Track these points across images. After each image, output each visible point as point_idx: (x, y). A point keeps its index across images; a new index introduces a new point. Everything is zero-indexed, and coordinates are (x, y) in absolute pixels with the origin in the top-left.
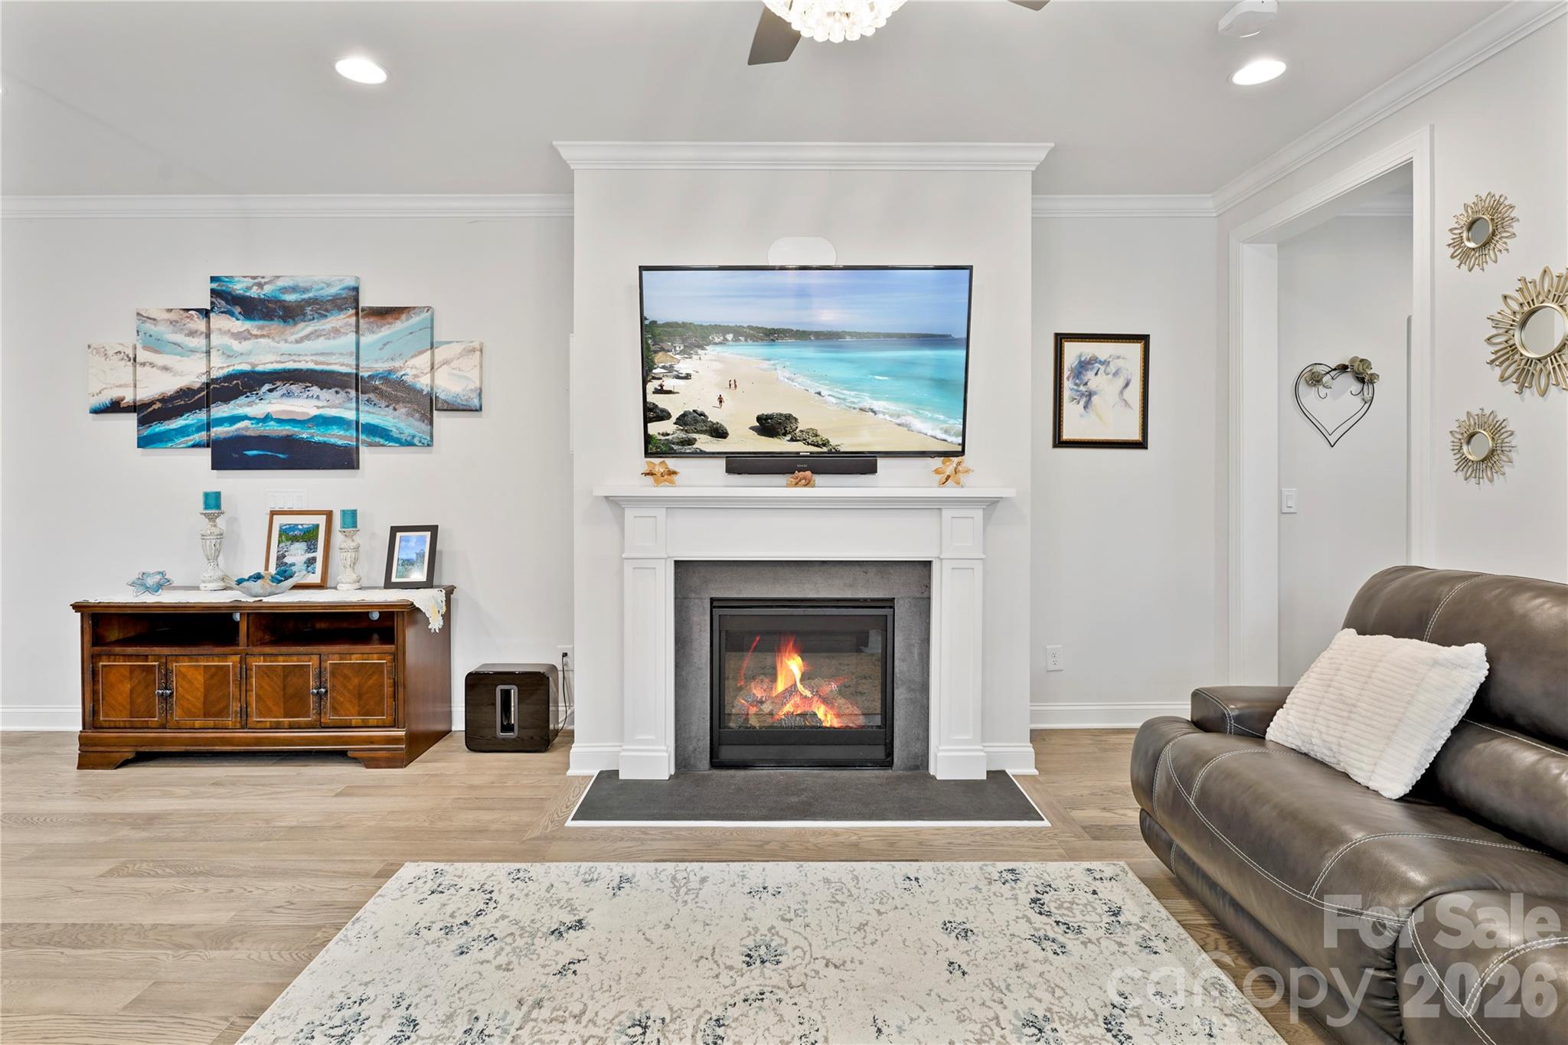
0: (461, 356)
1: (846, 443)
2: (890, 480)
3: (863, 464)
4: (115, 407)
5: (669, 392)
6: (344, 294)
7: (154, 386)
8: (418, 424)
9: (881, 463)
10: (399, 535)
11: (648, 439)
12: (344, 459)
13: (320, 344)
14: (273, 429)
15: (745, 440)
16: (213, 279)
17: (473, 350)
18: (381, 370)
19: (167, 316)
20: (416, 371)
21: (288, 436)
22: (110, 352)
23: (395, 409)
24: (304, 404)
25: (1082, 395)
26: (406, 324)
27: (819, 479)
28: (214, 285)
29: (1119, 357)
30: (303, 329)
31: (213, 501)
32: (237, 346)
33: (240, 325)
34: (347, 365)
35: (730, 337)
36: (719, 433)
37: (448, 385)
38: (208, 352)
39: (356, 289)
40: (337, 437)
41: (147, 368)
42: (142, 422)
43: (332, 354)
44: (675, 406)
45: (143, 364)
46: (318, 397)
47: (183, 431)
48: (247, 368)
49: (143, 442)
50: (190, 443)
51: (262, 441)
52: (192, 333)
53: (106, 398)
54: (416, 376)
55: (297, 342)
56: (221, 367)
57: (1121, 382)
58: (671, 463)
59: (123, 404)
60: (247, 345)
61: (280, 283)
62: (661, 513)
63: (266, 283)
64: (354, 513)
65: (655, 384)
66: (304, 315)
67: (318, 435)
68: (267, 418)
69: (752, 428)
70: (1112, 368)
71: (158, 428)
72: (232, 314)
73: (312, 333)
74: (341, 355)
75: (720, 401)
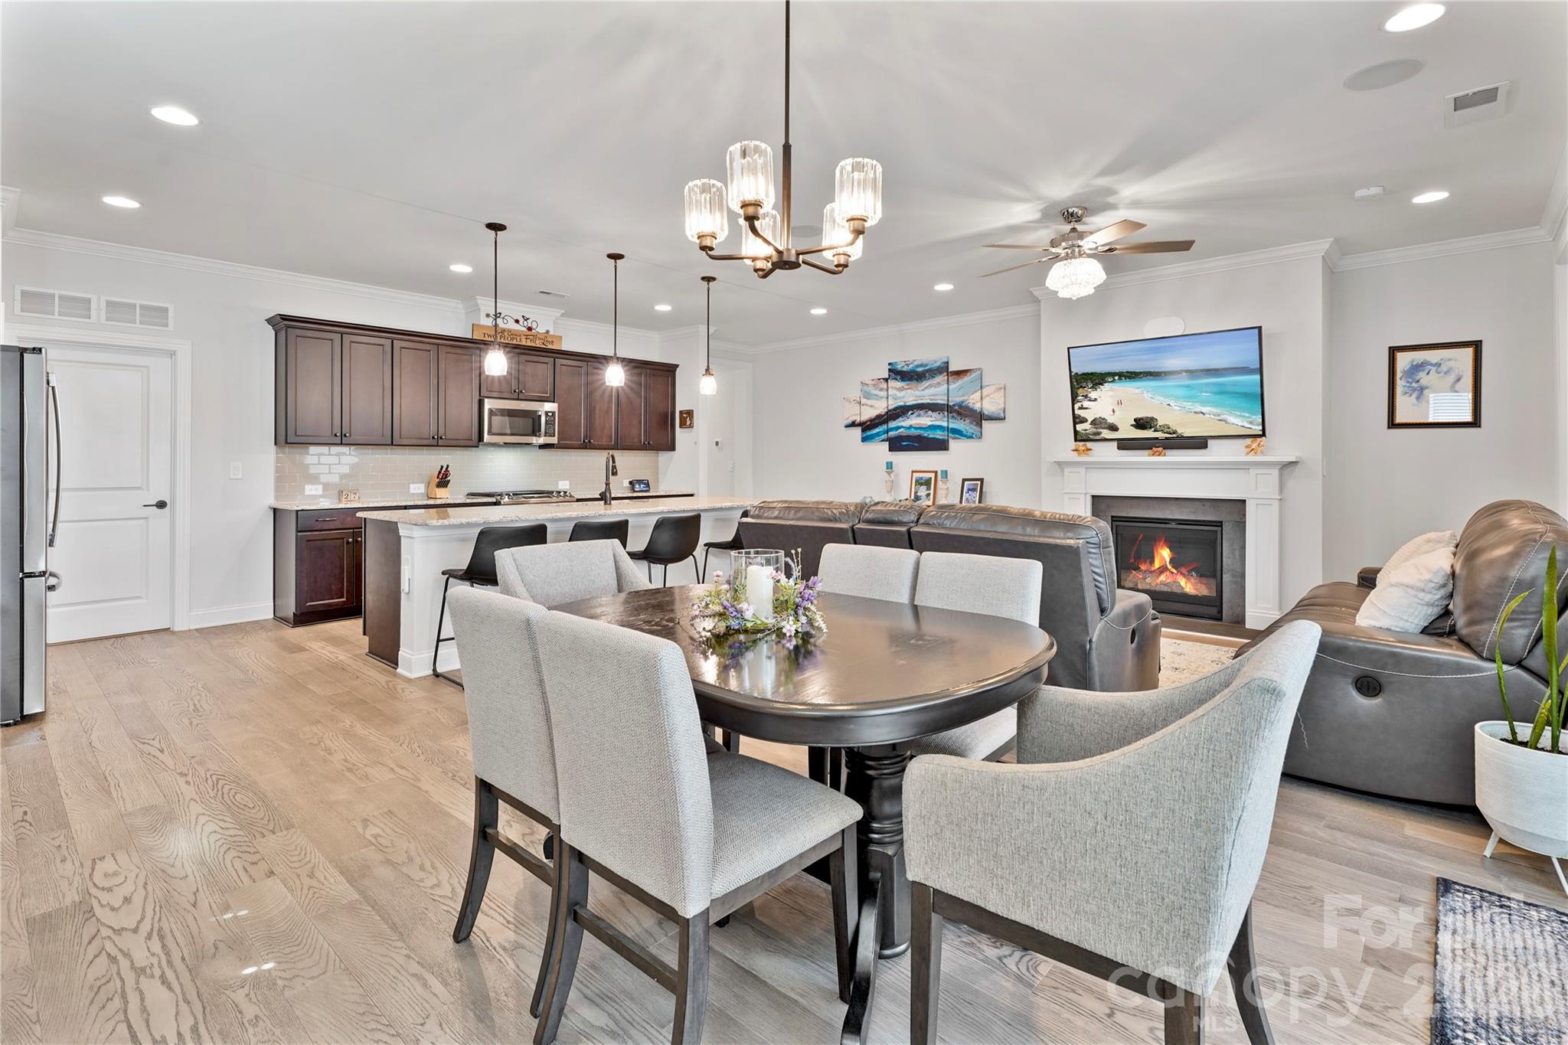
0: (995, 392)
1: (1187, 432)
2: (1217, 452)
3: (1199, 443)
4: (853, 424)
5: (1086, 408)
6: (942, 365)
7: (868, 414)
8: (975, 427)
9: (1210, 442)
10: (966, 482)
11: (1076, 432)
12: (941, 446)
13: (932, 391)
14: (913, 432)
15: (1128, 432)
16: (890, 364)
17: (1001, 389)
18: (958, 401)
19: (872, 382)
20: (974, 401)
21: (919, 435)
22: (851, 400)
23: (965, 420)
24: (925, 420)
25: (1414, 390)
26: (970, 378)
27: (1168, 452)
28: (890, 367)
29: (1450, 360)
30: (925, 384)
31: (889, 466)
32: (899, 394)
33: (899, 384)
35: (1117, 378)
36: (1113, 428)
37: (989, 407)
38: (888, 398)
39: (948, 363)
40: (939, 435)
41: (865, 406)
42: (863, 431)
43: (937, 395)
44: (1089, 415)
45: (863, 405)
46: (931, 416)
47: (878, 434)
48: (902, 404)
49: (864, 440)
50: (881, 439)
51: (908, 438)
52: (881, 390)
53: (849, 421)
54: (974, 403)
55: (923, 390)
56: (893, 404)
57: (1452, 378)
58: (1089, 445)
59: (856, 423)
60: (903, 393)
61: (916, 363)
62: (1082, 470)
63: (911, 364)
64: (946, 472)
65: (1079, 404)
66: (926, 377)
67: (931, 435)
68: (911, 427)
69: (1132, 425)
70: (1444, 368)
71: (869, 433)
72: (897, 380)
73: (928, 386)
74: (941, 395)
75: (1114, 412)
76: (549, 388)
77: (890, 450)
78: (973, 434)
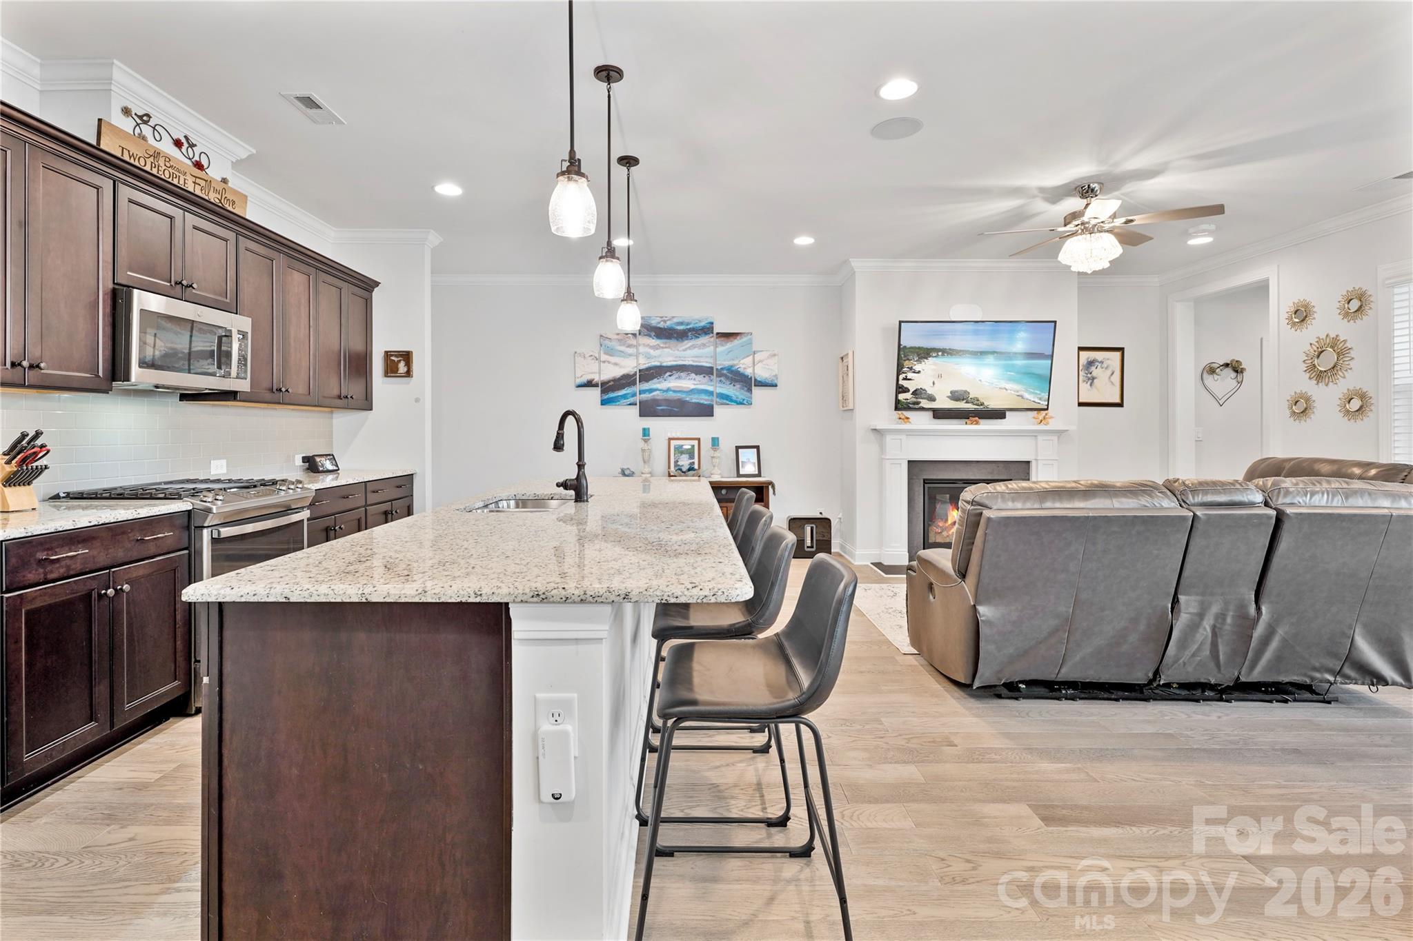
0: (768, 358)
1: (993, 404)
2: (1012, 422)
3: (999, 414)
4: (589, 384)
5: (909, 379)
6: (706, 326)
7: (610, 372)
8: (745, 393)
9: (1008, 413)
10: (740, 450)
11: (897, 401)
13: (695, 352)
14: (670, 395)
15: (943, 403)
16: (642, 318)
17: (774, 355)
18: (727, 365)
19: (616, 337)
20: (745, 366)
21: (679, 399)
22: (587, 356)
23: (734, 385)
24: (687, 383)
25: (1089, 379)
26: (740, 341)
27: (982, 421)
28: (641, 322)
29: (1108, 359)
30: (686, 344)
32: (652, 352)
33: (654, 342)
34: (710, 363)
35: (940, 353)
36: (932, 399)
37: (761, 373)
38: (638, 356)
39: (712, 323)
40: (704, 399)
41: (606, 364)
42: (603, 392)
43: (701, 357)
44: (911, 386)
45: (604, 362)
46: (694, 379)
47: (624, 396)
48: (658, 364)
49: (604, 403)
50: (629, 403)
52: (630, 346)
53: (584, 380)
54: (745, 368)
55: (684, 351)
56: (644, 363)
57: (1109, 372)
58: (907, 414)
59: (593, 383)
60: (658, 352)
61: (675, 320)
62: (903, 437)
63: (668, 320)
64: (717, 439)
65: (904, 375)
66: (688, 336)
67: (695, 399)
68: (668, 390)
69: (948, 397)
70: (1105, 365)
71: (612, 395)
72: (650, 336)
73: (692, 346)
74: (707, 357)
75: (934, 383)
76: (231, 285)
77: (640, 416)
78: (744, 400)
